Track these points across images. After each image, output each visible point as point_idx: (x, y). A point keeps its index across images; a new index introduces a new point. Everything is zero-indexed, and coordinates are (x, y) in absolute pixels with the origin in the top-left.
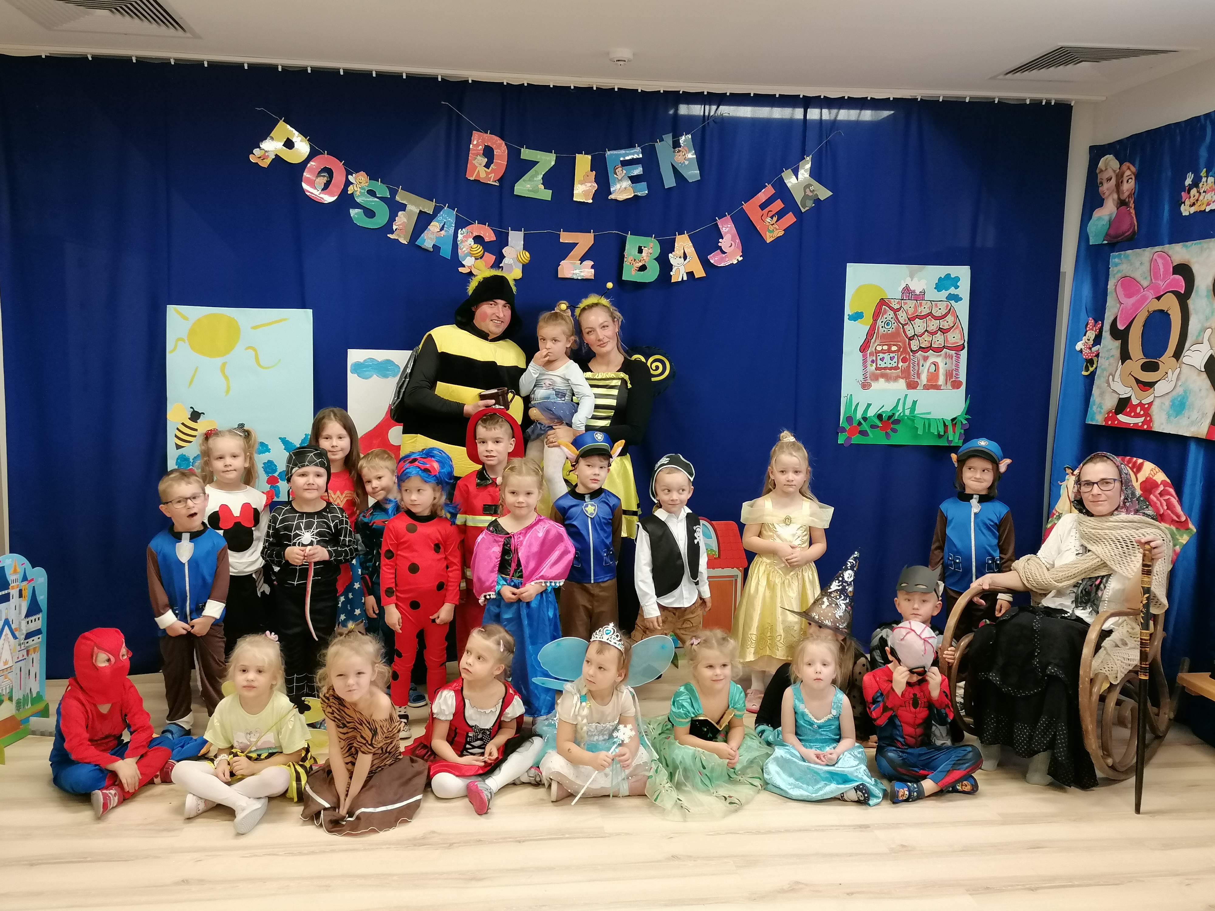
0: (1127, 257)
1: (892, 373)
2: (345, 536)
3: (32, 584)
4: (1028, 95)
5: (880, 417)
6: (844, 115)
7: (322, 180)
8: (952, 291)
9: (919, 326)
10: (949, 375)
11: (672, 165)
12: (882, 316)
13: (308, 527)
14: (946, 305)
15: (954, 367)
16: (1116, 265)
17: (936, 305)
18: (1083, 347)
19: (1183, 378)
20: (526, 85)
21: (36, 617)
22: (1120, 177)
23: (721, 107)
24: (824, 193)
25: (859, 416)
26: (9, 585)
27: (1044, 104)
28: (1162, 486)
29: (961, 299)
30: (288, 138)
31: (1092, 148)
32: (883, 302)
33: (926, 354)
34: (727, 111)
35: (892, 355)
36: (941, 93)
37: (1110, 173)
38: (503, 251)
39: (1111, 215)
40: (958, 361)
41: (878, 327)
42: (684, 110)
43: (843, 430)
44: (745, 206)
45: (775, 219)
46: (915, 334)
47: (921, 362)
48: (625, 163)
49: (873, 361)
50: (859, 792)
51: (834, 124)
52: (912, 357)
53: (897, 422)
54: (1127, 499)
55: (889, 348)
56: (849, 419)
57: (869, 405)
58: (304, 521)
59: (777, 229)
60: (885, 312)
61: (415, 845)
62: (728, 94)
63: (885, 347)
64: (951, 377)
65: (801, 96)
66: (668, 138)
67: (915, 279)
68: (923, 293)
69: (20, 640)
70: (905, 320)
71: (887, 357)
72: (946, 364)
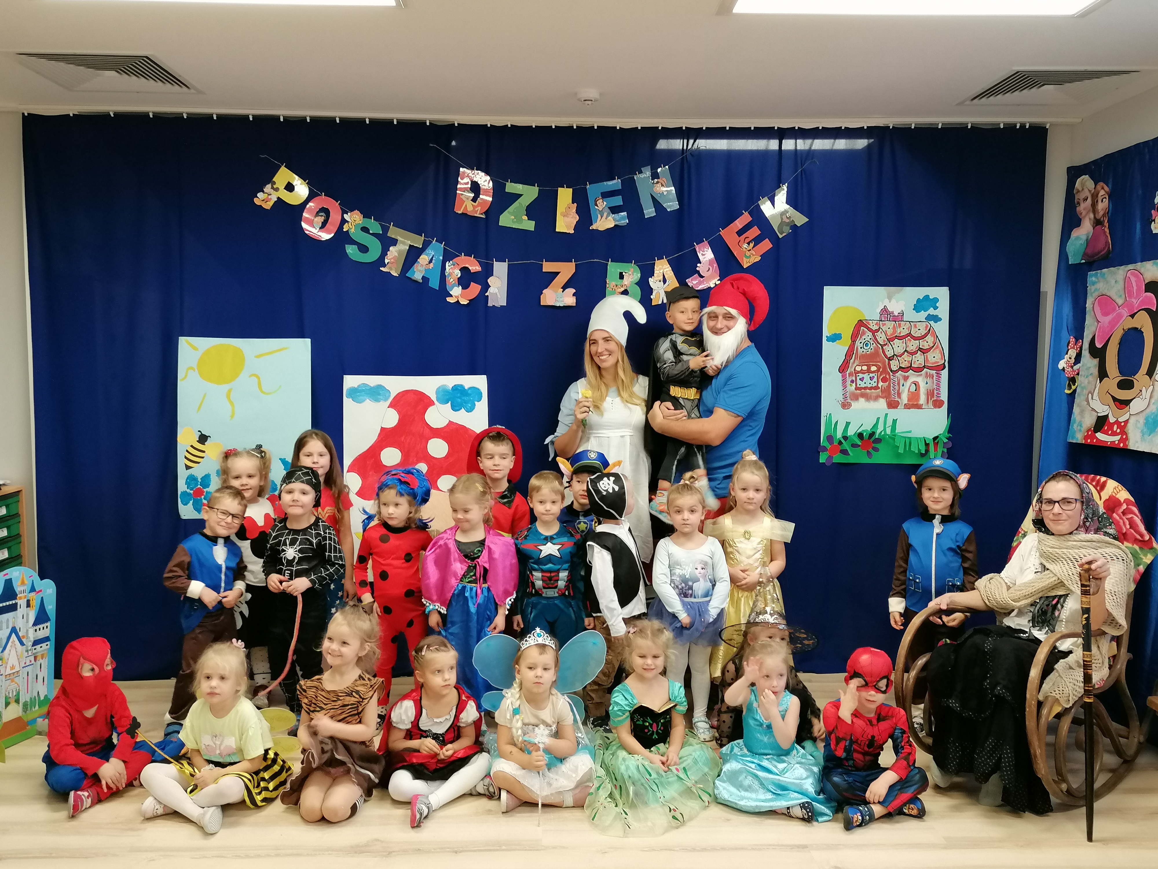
0: (1103, 275)
1: (872, 393)
2: (330, 552)
3: (40, 595)
4: (1002, 120)
5: (860, 436)
6: (820, 144)
7: (320, 220)
8: (931, 311)
9: (898, 346)
10: (930, 394)
11: (651, 195)
12: (861, 337)
13: (293, 543)
14: (925, 326)
15: (935, 387)
16: (1094, 283)
17: (915, 326)
18: (1065, 366)
19: (1156, 395)
20: (509, 126)
21: (45, 625)
22: (1095, 196)
23: (697, 141)
24: (801, 220)
25: (839, 435)
26: (17, 595)
27: (1018, 127)
28: (1125, 504)
29: (940, 319)
30: (289, 183)
31: (1069, 169)
32: (861, 323)
33: (906, 374)
34: (704, 144)
35: (871, 375)
36: (913, 121)
37: (1086, 193)
38: (488, 281)
39: (1087, 235)
40: (938, 381)
41: (857, 348)
42: (662, 144)
43: (825, 449)
44: (722, 232)
45: (752, 245)
46: (894, 355)
47: (902, 382)
48: (606, 195)
49: (852, 381)
50: (803, 810)
51: (810, 154)
52: (892, 377)
53: (878, 441)
54: (1087, 519)
55: (869, 369)
56: (830, 438)
57: (848, 424)
58: (290, 537)
59: (753, 255)
60: (864, 333)
61: (356, 852)
62: (704, 128)
63: (865, 368)
64: (933, 396)
65: (776, 128)
66: (647, 173)
67: (893, 301)
68: (902, 314)
69: (27, 647)
70: (884, 341)
71: (866, 377)
72: (927, 383)
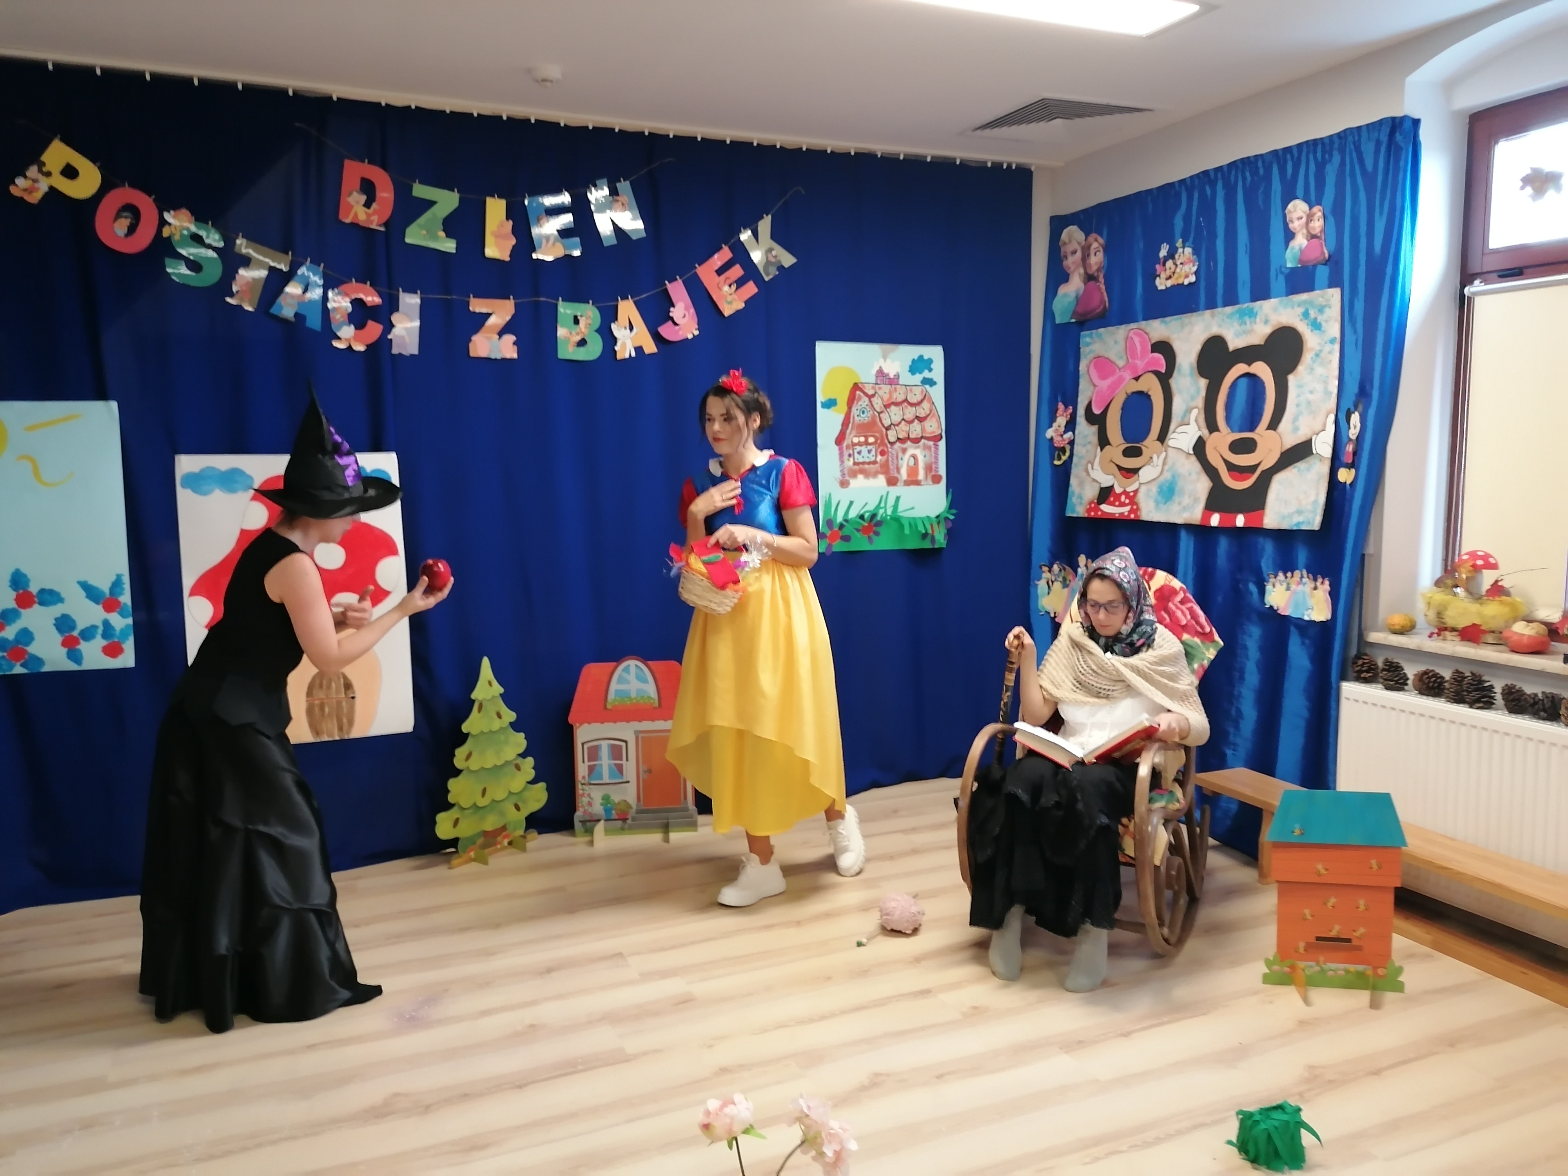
0: (1099, 336)
1: (871, 468)
4: (991, 157)
5: (862, 517)
7: (125, 223)
8: (926, 374)
9: (895, 414)
10: (929, 468)
12: (857, 403)
14: (920, 390)
15: (933, 460)
16: (1088, 344)
17: (911, 390)
18: (1054, 435)
19: (1170, 461)
20: (413, 107)
22: (1086, 249)
25: (839, 519)
27: (1005, 167)
29: (935, 383)
30: (68, 165)
31: (1053, 219)
32: (856, 387)
33: (905, 446)
35: (869, 447)
37: (1075, 246)
38: (393, 318)
39: (1077, 291)
40: (936, 453)
41: (854, 417)
44: (699, 270)
45: (734, 287)
46: (892, 424)
47: (900, 455)
48: (552, 213)
49: (850, 455)
52: (890, 450)
53: (879, 524)
55: (866, 440)
56: (829, 523)
57: (850, 505)
59: (736, 300)
60: (860, 398)
62: (671, 134)
63: (862, 439)
64: (931, 470)
65: (754, 143)
66: (602, 185)
67: (888, 360)
68: (897, 376)
70: (881, 408)
71: (864, 449)
72: (925, 456)
